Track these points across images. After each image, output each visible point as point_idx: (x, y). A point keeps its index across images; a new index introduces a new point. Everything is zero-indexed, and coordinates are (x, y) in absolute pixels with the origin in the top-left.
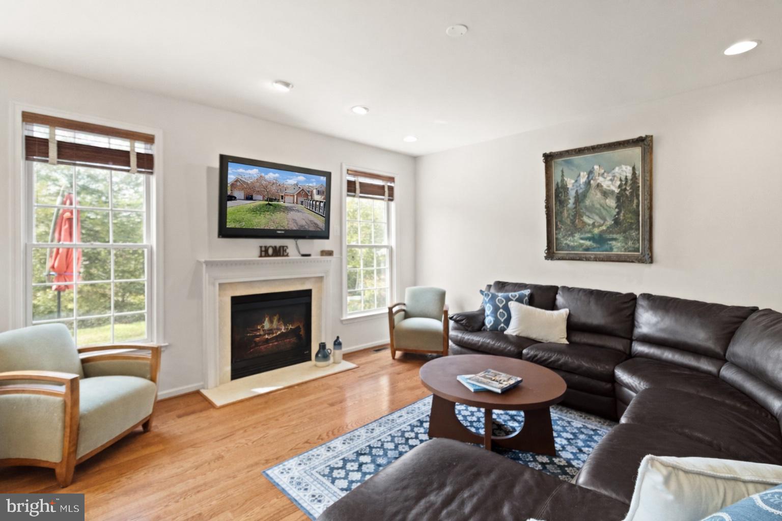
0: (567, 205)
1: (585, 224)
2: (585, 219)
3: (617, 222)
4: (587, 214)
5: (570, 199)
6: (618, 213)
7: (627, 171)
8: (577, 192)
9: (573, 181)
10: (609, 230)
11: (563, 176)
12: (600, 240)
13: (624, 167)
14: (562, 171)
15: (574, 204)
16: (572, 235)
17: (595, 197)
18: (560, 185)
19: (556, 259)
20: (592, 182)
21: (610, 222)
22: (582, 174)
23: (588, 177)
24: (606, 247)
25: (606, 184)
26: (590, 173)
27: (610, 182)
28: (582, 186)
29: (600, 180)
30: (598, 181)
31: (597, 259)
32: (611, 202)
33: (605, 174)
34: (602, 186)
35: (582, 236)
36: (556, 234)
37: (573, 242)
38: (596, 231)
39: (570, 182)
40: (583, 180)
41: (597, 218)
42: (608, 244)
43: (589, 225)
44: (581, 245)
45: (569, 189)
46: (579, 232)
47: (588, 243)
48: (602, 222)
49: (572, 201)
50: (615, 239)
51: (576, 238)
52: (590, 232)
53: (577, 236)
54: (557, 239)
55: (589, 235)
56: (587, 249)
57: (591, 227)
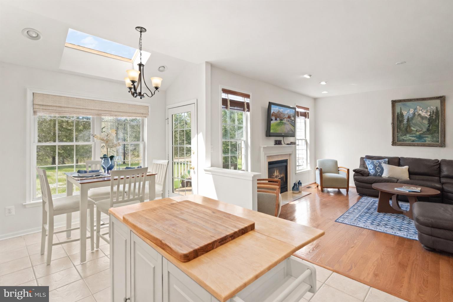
0: (403, 122)
1: (412, 130)
2: (413, 128)
3: (428, 130)
4: (413, 126)
5: (404, 120)
6: (429, 126)
7: (433, 109)
8: (408, 117)
9: (407, 112)
10: (424, 133)
11: (401, 110)
12: (420, 137)
13: (432, 107)
14: (401, 108)
15: (407, 122)
16: (405, 135)
17: (418, 119)
18: (399, 114)
19: (398, 145)
20: (416, 113)
21: (425, 130)
22: (411, 109)
23: (414, 111)
24: (423, 140)
25: (423, 114)
26: (415, 109)
27: (425, 114)
28: (411, 115)
29: (420, 112)
30: (419, 113)
31: (418, 145)
32: (426, 122)
33: (423, 110)
34: (421, 115)
35: (411, 135)
36: (397, 134)
37: (406, 138)
38: (418, 133)
39: (405, 113)
40: (411, 111)
41: (418, 128)
42: (424, 139)
43: (414, 131)
44: (410, 139)
45: (404, 116)
46: (409, 134)
47: (414, 138)
48: (421, 130)
49: (406, 120)
50: (427, 137)
51: (407, 136)
52: (415, 134)
53: (408, 135)
54: (397, 137)
55: (414, 135)
56: (413, 141)
57: (415, 132)
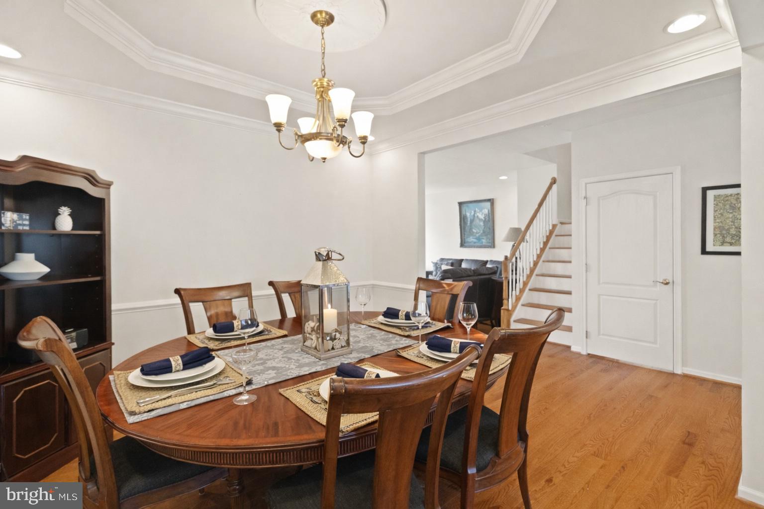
1: (473, 232)
2: (474, 230)
3: (484, 232)
4: (474, 228)
5: (468, 221)
6: (484, 228)
7: (486, 211)
10: (482, 235)
11: (465, 212)
12: (479, 239)
13: (485, 210)
14: (465, 210)
16: (469, 237)
17: (477, 222)
18: (464, 216)
19: (464, 247)
20: (475, 215)
21: (482, 232)
22: (472, 211)
24: (481, 242)
26: (475, 211)
27: (481, 216)
28: (472, 217)
29: (478, 214)
31: (478, 247)
32: (482, 224)
33: (480, 212)
34: (479, 217)
35: (473, 237)
36: (464, 236)
37: (470, 240)
38: (477, 235)
39: (468, 214)
40: (473, 213)
41: (477, 230)
43: (475, 233)
44: (473, 241)
45: (468, 218)
47: (475, 240)
48: (479, 232)
49: (469, 223)
50: (483, 239)
53: (471, 237)
54: (464, 238)
55: (475, 237)
56: (475, 243)
